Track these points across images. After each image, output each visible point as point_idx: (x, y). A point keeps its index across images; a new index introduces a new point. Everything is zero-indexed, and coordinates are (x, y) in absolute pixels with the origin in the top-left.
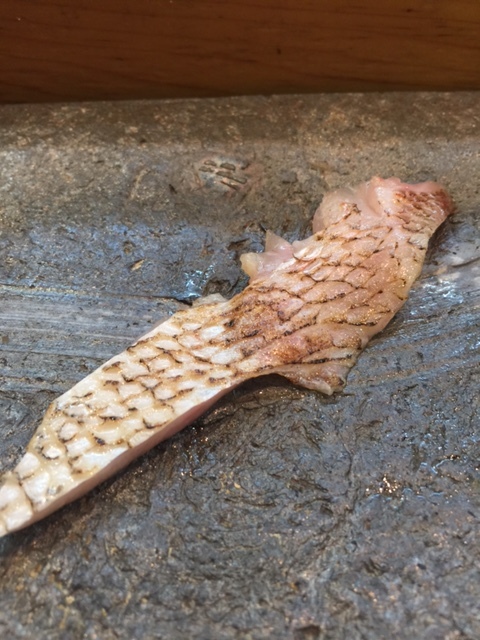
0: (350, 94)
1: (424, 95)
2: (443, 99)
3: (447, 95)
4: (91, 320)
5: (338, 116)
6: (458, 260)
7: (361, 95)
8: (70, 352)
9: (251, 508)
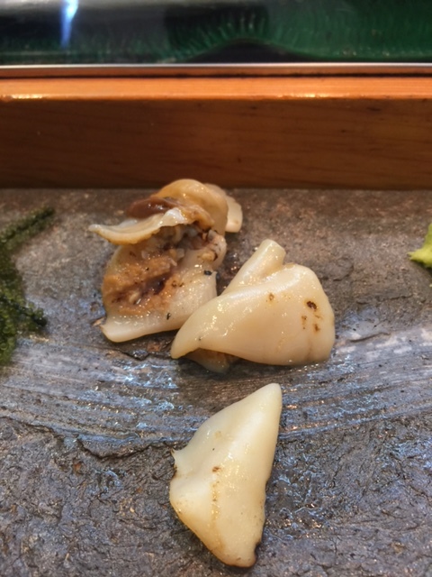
0: (297, 191)
1: (359, 193)
2: (375, 198)
3: (379, 193)
4: (53, 364)
5: (283, 209)
6: (356, 336)
7: (305, 191)
8: (31, 389)
9: (139, 529)
